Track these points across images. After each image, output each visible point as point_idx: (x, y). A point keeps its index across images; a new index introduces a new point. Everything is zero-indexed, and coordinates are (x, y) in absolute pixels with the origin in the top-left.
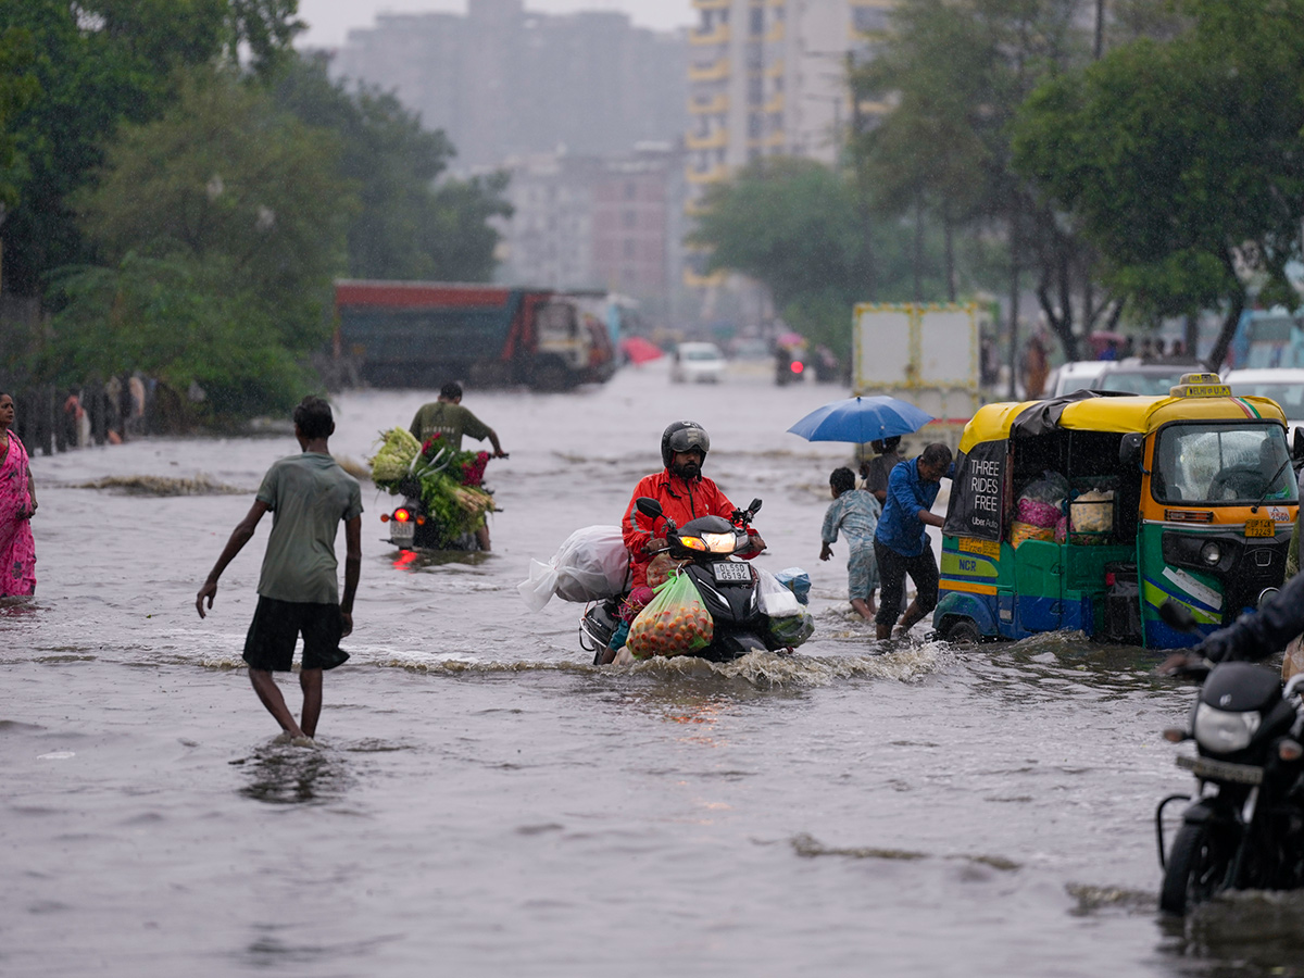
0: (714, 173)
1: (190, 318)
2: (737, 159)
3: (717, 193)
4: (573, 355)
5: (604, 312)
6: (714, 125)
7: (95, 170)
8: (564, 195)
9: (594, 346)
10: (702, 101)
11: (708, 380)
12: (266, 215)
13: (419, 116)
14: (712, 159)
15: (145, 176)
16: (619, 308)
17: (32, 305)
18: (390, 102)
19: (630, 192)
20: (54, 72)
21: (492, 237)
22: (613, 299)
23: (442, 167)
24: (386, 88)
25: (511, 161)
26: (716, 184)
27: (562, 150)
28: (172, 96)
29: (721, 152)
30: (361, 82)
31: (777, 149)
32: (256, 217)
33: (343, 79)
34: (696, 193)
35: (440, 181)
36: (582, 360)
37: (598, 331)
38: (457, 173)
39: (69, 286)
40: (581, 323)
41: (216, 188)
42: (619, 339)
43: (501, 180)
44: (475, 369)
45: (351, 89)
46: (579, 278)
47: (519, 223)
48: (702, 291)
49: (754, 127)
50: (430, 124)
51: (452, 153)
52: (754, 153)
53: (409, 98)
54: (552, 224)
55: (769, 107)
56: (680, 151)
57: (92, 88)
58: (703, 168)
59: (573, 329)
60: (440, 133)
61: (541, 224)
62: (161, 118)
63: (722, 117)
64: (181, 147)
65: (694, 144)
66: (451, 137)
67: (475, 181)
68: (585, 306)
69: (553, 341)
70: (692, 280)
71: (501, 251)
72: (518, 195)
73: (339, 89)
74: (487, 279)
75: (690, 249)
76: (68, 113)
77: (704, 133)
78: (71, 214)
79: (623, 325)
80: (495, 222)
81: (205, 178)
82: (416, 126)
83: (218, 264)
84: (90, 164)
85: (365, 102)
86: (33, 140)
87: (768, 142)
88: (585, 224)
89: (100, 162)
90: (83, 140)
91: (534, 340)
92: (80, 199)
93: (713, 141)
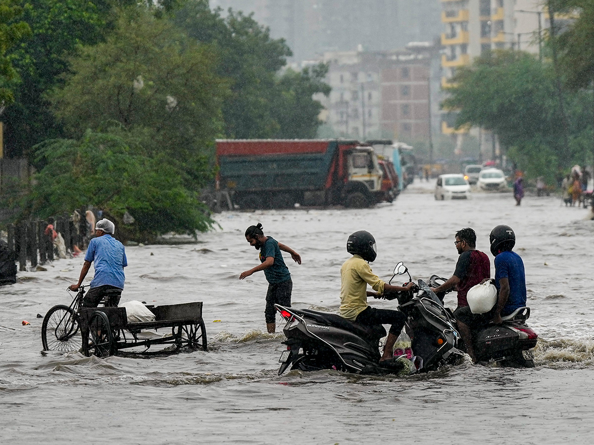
0: (459, 61)
1: (125, 170)
2: (474, 51)
3: (462, 74)
4: (371, 183)
5: (391, 154)
6: (458, 29)
7: (62, 75)
8: (362, 78)
9: (385, 176)
10: (450, 14)
11: (459, 197)
12: (171, 100)
13: (268, 29)
14: (458, 51)
15: (94, 77)
16: (400, 151)
17: (23, 162)
18: (249, 21)
19: (405, 73)
20: (34, 14)
21: (318, 106)
22: (396, 145)
23: (283, 63)
24: (246, 14)
25: (327, 57)
26: (460, 68)
27: (360, 48)
28: (111, 26)
29: (464, 47)
30: (230, 10)
31: (500, 44)
32: (164, 103)
33: (219, 9)
34: (449, 75)
35: (281, 73)
36: (377, 187)
37: (387, 166)
38: (294, 65)
39: (48, 152)
40: (376, 162)
41: (139, 84)
42: (400, 171)
43: (322, 70)
44: (308, 194)
45: (224, 15)
46: (374, 132)
47: (334, 96)
48: (454, 136)
49: (485, 30)
50: (275, 36)
51: (290, 54)
52: (485, 47)
53: (261, 19)
54: (355, 97)
55: (494, 17)
56: (438, 45)
57: (60, 23)
58: (453, 57)
59: (371, 166)
60: (282, 41)
61: (347, 96)
62: (104, 40)
63: (464, 24)
64: (117, 59)
65: (445, 42)
66: (288, 43)
67: (306, 71)
68: (377, 150)
69: (358, 175)
70: (447, 131)
71: (322, 116)
72: (332, 79)
73: (216, 15)
74: (315, 135)
75: (445, 111)
76: (44, 40)
77: (453, 35)
78: (48, 104)
79: (403, 163)
80: (318, 97)
81: (133, 76)
82: (266, 37)
83: (143, 134)
84: (57, 73)
85: (233, 23)
86: (22, 57)
87: (494, 39)
88: (376, 95)
89: (66, 70)
90: (54, 56)
91: (346, 175)
92: (55, 94)
93: (459, 40)
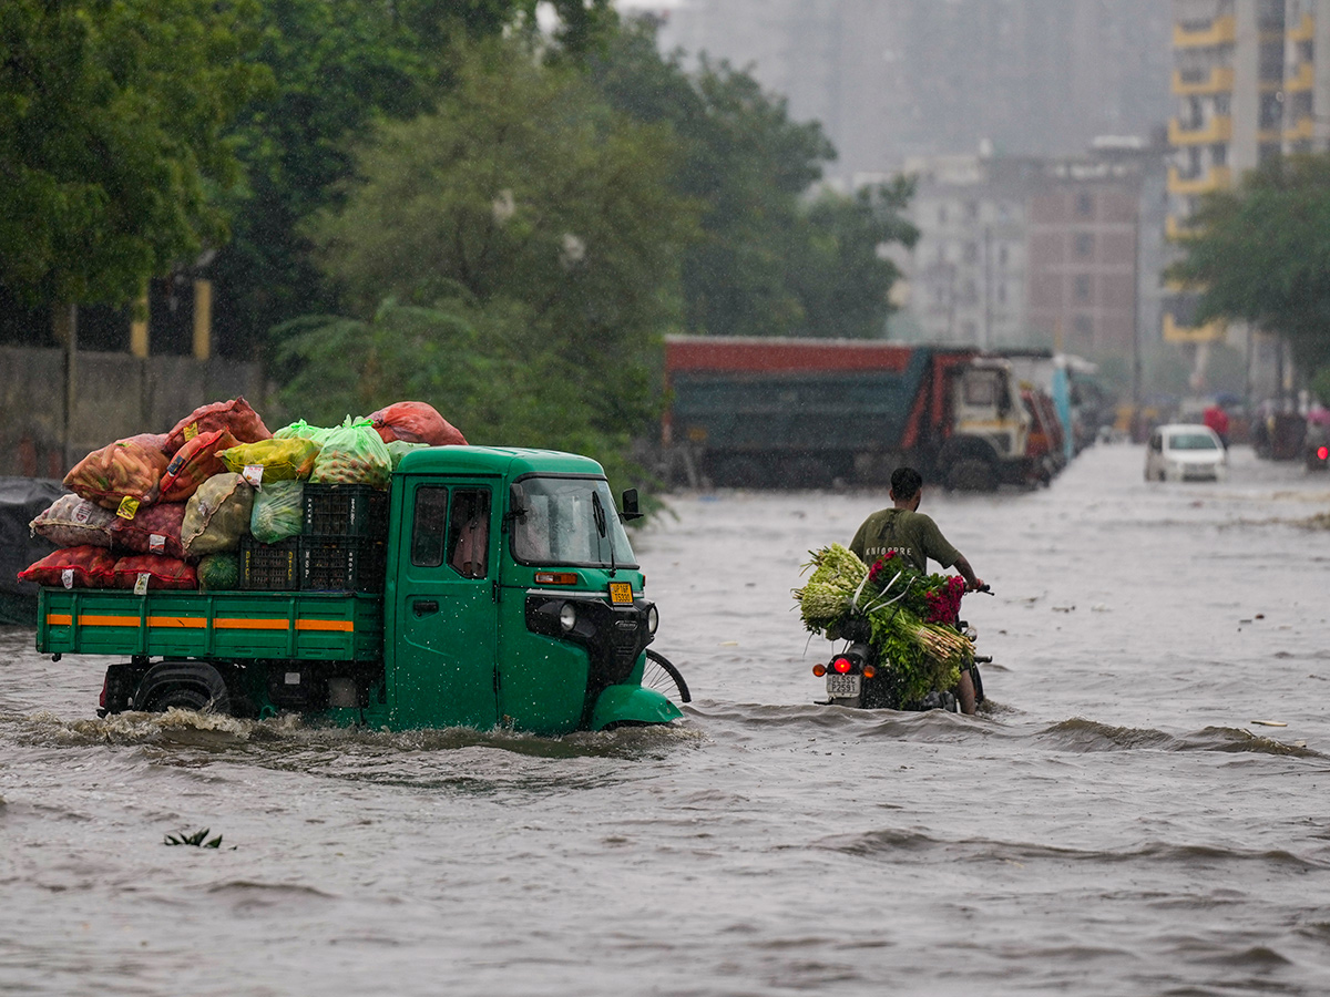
0: (1208, 180)
1: (469, 389)
2: (1243, 158)
3: (1214, 208)
4: (1005, 440)
5: (1047, 379)
6: (1209, 110)
7: (341, 184)
8: (988, 213)
9: (1035, 426)
10: (1192, 76)
11: (1194, 476)
12: (573, 245)
13: (784, 101)
14: (1206, 158)
15: (406, 192)
16: (1070, 373)
17: (251, 371)
18: (744, 84)
19: (1085, 206)
20: (284, 50)
21: (889, 273)
22: (1060, 360)
23: (816, 175)
24: (738, 65)
25: (913, 165)
26: (1211, 196)
27: (985, 148)
28: (447, 80)
29: (1219, 150)
30: (703, 56)
31: (1303, 144)
32: (556, 251)
33: (680, 52)
34: (1184, 210)
35: (812, 195)
36: (1018, 449)
37: (1039, 405)
38: (840, 181)
39: (303, 344)
40: (1017, 395)
41: (504, 208)
42: (1068, 416)
43: (901, 191)
44: (862, 462)
45: (690, 66)
46: (1011, 331)
47: (925, 252)
48: (1191, 348)
49: (1269, 113)
50: (799, 115)
51: (831, 155)
52: (1268, 151)
53: (769, 79)
54: (971, 252)
55: (1292, 84)
56: (1161, 145)
57: (338, 69)
58: (1195, 172)
59: (1004, 403)
60: (815, 126)
61: (954, 253)
62: (431, 111)
63: (1222, 100)
64: (459, 152)
65: (1176, 137)
66: (828, 131)
67: (864, 194)
68: (1020, 371)
69: (976, 421)
70: (1174, 334)
71: (898, 293)
72: (922, 213)
73: (673, 66)
74: (880, 332)
75: (1173, 288)
76: (306, 105)
77: (1197, 122)
78: (306, 246)
79: (1075, 400)
80: (890, 251)
81: (491, 191)
82: (780, 117)
83: (508, 315)
84: (333, 177)
85: (709, 83)
86: (256, 142)
87: (1288, 135)
88: (1018, 254)
89: (348, 172)
90: (322, 142)
91: (949, 419)
92: (323, 224)
93: (1210, 132)
